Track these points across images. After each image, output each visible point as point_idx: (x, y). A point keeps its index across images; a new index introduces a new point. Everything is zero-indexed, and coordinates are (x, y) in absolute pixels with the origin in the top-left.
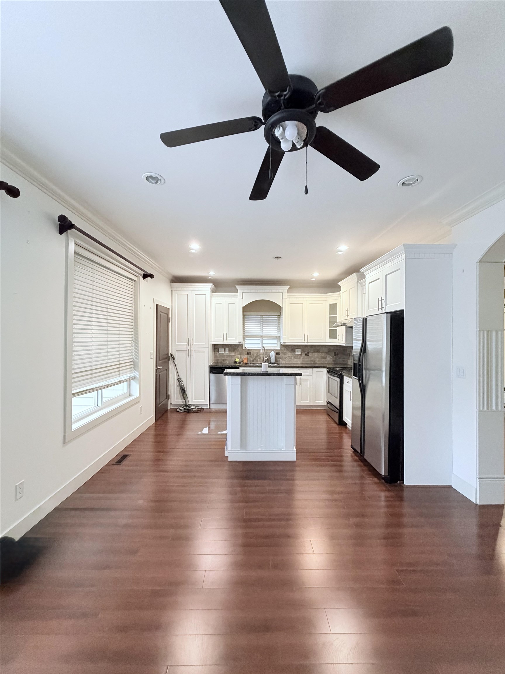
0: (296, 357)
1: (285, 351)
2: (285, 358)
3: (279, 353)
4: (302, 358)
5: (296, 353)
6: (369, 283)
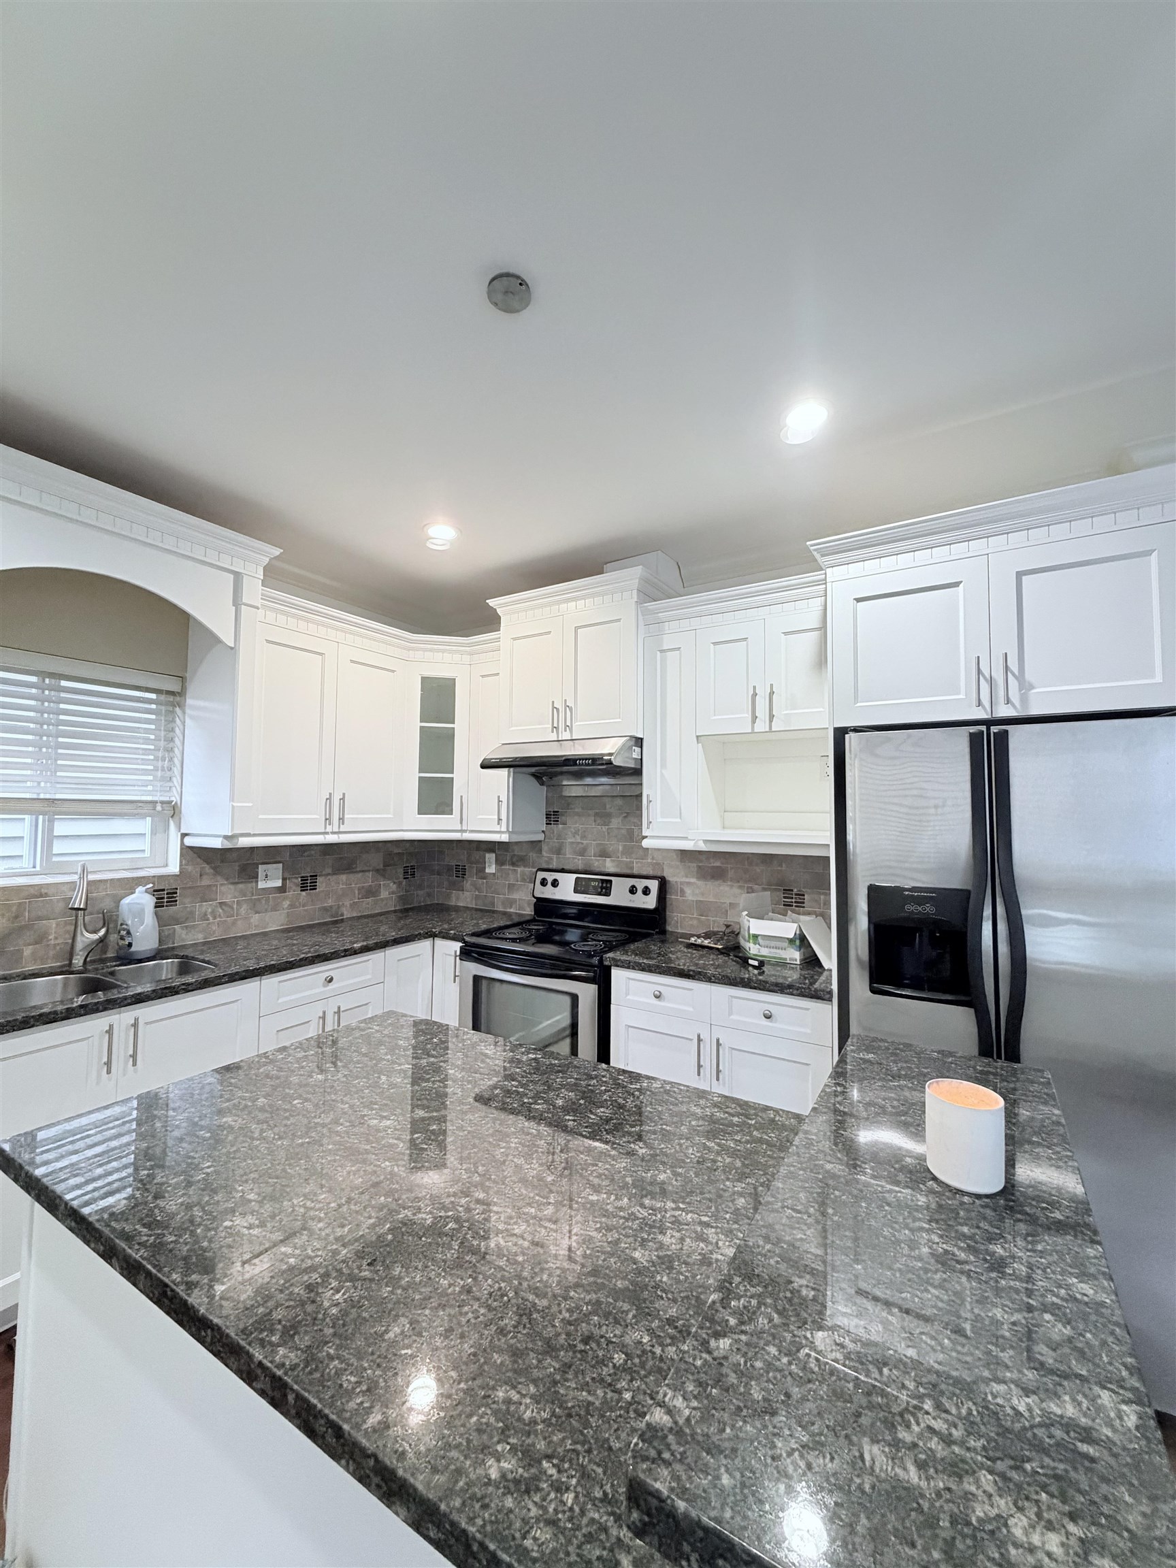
0: (260, 901)
1: (206, 881)
2: (204, 917)
3: (172, 893)
4: (286, 904)
5: (261, 885)
6: (858, 600)
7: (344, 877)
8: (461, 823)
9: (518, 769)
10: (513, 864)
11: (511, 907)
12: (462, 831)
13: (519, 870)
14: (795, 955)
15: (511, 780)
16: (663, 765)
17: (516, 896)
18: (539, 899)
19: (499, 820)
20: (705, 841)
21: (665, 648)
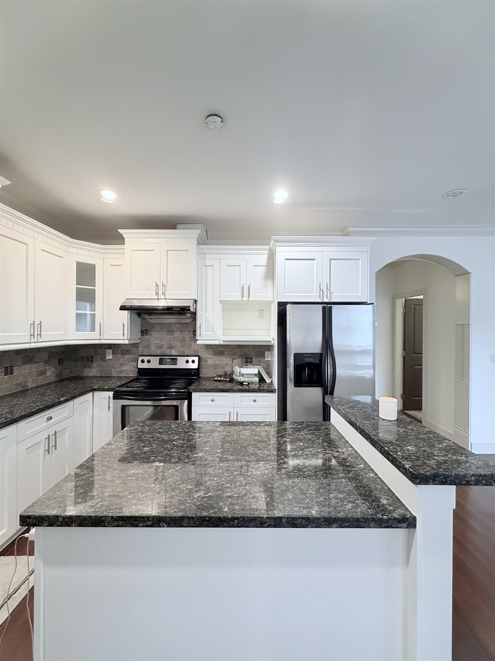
6: (286, 259)
7: (28, 366)
8: (100, 335)
9: (132, 311)
10: (123, 354)
11: (121, 374)
12: (100, 339)
13: (126, 356)
14: (257, 379)
15: (129, 315)
16: (206, 311)
17: (125, 368)
18: (139, 369)
19: (124, 334)
20: (223, 341)
21: (207, 264)
